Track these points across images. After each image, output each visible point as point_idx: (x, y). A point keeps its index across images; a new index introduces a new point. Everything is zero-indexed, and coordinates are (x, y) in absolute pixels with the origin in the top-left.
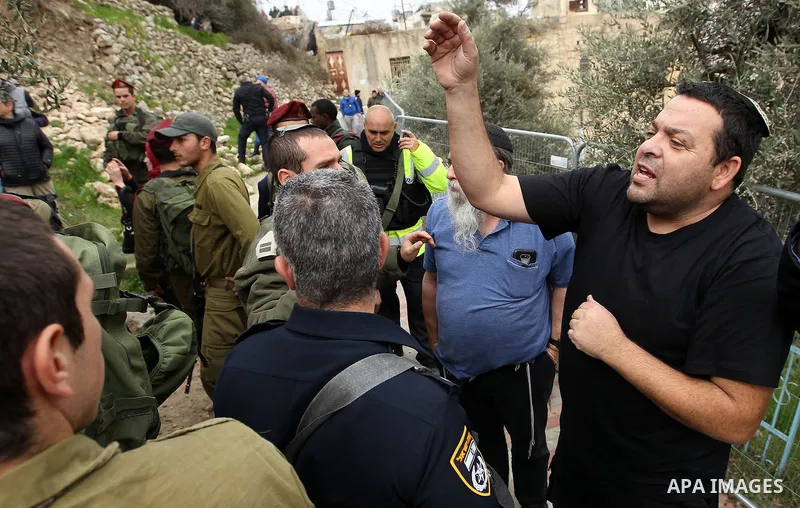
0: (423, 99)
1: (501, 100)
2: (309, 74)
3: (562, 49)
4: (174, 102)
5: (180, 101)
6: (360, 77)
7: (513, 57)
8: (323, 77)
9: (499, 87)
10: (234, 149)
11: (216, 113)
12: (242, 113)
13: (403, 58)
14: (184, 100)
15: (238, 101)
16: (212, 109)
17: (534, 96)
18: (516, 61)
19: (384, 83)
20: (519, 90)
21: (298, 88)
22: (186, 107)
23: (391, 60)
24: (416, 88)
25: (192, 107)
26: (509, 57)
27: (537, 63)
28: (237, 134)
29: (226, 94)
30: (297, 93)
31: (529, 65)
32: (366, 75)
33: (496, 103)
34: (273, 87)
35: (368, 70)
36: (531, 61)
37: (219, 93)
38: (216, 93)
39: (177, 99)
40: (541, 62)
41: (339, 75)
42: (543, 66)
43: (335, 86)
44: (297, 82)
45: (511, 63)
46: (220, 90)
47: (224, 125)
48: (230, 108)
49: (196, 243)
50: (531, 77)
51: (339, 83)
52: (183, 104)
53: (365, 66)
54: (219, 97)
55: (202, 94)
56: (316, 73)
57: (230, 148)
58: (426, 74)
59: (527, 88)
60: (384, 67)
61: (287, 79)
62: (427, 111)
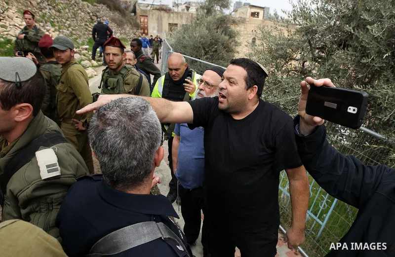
0: (181, 45)
1: (216, 51)
2: (131, 24)
3: (245, 32)
4: (65, 26)
5: (68, 26)
6: (154, 29)
7: (224, 32)
8: (137, 26)
9: (216, 45)
10: (90, 53)
11: (84, 34)
12: (96, 36)
13: (175, 24)
14: (70, 26)
15: (95, 30)
16: (83, 32)
17: (231, 51)
18: (225, 35)
19: (165, 34)
20: (225, 48)
21: (125, 29)
22: (70, 29)
23: (169, 24)
24: (179, 39)
25: (73, 30)
26: (222, 32)
27: (234, 37)
28: (93, 45)
29: (90, 26)
30: (124, 31)
31: (230, 37)
32: (156, 28)
33: (214, 52)
34: (113, 26)
35: (158, 26)
36: (232, 35)
37: (87, 25)
38: (85, 25)
39: (66, 25)
40: (236, 37)
41: (145, 27)
42: (236, 39)
43: (142, 31)
44: (125, 26)
45: (223, 35)
46: (88, 24)
47: (87, 40)
48: (91, 33)
49: (59, 100)
50: (231, 43)
51: (144, 30)
52: (69, 27)
53: (157, 25)
54: (87, 27)
55: (79, 24)
56: (134, 24)
57: (89, 52)
58: (184, 33)
59: (228, 48)
60: (166, 27)
61: (120, 25)
62: (182, 50)
